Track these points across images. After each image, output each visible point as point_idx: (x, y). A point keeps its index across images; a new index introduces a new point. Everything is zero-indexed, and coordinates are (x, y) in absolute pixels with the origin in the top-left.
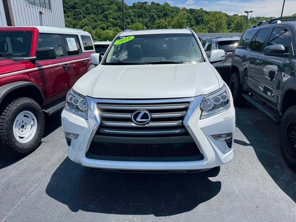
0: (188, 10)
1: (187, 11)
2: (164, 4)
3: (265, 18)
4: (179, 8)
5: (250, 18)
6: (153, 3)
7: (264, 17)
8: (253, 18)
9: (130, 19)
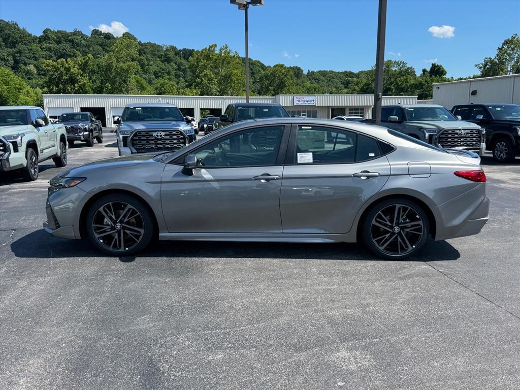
0: (180, 50)
1: (177, 53)
2: (123, 35)
3: (335, 72)
4: (159, 46)
5: (308, 73)
6: (96, 32)
7: (332, 71)
8: (313, 73)
9: (35, 66)
